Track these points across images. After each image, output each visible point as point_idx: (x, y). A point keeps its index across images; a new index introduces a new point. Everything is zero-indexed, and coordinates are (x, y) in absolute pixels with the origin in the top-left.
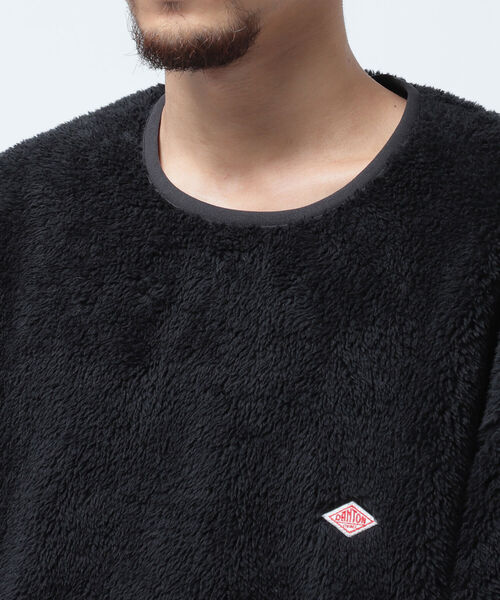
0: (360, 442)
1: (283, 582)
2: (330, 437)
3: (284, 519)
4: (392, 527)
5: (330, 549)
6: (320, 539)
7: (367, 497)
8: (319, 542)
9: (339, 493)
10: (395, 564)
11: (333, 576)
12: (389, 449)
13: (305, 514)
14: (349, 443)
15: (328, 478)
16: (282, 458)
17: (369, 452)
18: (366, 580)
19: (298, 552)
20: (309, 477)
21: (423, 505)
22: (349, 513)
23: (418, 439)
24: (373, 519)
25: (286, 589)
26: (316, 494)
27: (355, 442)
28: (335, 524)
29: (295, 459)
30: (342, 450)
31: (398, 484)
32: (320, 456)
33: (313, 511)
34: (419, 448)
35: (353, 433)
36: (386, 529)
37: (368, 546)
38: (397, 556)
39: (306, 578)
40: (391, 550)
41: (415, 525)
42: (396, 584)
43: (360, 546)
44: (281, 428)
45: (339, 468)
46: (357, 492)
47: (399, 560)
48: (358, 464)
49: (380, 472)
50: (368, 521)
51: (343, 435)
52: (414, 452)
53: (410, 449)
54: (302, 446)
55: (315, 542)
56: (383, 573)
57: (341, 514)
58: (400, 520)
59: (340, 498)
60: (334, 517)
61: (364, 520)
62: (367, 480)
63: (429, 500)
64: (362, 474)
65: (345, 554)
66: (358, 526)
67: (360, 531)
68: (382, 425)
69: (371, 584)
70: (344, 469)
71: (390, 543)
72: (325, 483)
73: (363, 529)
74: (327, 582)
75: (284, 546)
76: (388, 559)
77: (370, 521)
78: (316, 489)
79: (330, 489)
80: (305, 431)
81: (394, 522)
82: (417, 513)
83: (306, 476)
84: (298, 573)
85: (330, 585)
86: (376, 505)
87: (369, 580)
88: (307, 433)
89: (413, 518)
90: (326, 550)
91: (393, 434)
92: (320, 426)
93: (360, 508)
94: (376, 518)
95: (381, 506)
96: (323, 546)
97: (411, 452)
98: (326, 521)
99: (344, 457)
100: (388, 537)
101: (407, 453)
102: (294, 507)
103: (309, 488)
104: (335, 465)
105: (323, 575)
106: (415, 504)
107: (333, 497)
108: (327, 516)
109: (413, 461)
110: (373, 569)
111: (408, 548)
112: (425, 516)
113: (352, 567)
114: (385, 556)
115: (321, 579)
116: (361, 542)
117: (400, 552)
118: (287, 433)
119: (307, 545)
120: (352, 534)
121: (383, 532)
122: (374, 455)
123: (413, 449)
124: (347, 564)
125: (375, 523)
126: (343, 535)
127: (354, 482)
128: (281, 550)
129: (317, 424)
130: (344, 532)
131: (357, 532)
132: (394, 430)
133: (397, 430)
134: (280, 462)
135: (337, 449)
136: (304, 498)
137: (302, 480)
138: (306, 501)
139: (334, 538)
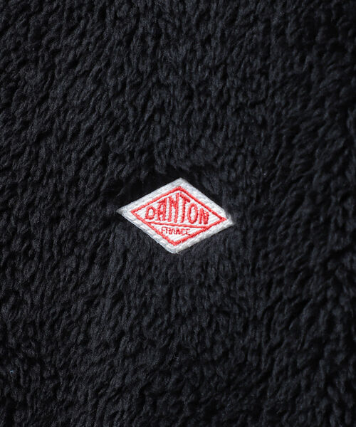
0: (193, 51)
1: (31, 353)
2: (129, 42)
3: (34, 220)
4: (264, 229)
5: (133, 281)
6: (113, 259)
7: (209, 167)
8: (111, 265)
9: (151, 161)
10: (270, 309)
11: (141, 334)
12: (257, 63)
13: (84, 208)
14: (170, 54)
15: (127, 129)
16: (28, 89)
17: (214, 70)
18: (208, 343)
19: (65, 289)
20: (90, 131)
21: (324, 178)
22: (174, 203)
23: (319, 38)
24: (222, 213)
25: (36, 369)
26: (104, 163)
27: (183, 50)
28: (144, 227)
29: (59, 91)
30: (155, 68)
31: (279, 136)
32: (111, 83)
33: (100, 200)
34: (320, 55)
35: (179, 30)
36: (251, 234)
37: (211, 271)
38: (276, 292)
39: (85, 343)
40: (264, 278)
41: (308, 222)
42: (272, 350)
43: (195, 271)
44: (26, 24)
45: (150, 109)
46: (187, 157)
47: (280, 298)
48: (190, 97)
49: (237, 112)
50: (212, 219)
51: (157, 37)
52: (311, 66)
53: (302, 60)
54: (74, 63)
55: (104, 266)
56: (245, 328)
57: (155, 205)
58: (281, 214)
59: (153, 173)
60: (142, 213)
61: (205, 218)
62: (208, 132)
63: (335, 169)
64: (197, 118)
65: (165, 290)
66: (192, 231)
67: (196, 239)
68: (241, 12)
69: (219, 350)
70: (160, 109)
71: (260, 263)
72: (121, 140)
73: (203, 235)
74: (131, 348)
75: (33, 277)
76: (256, 298)
77: (218, 219)
78: (105, 153)
79: (131, 153)
80: (77, 32)
81: (269, 218)
82: (313, 196)
83: (85, 126)
84: (66, 334)
85: (134, 356)
86: (229, 183)
87: (213, 342)
88: (82, 35)
89: (305, 210)
90: (126, 282)
91: (267, 31)
92: (109, 19)
93: (196, 193)
94: (229, 211)
95: (241, 184)
96: (121, 273)
97: (306, 66)
98: (125, 221)
99: (159, 84)
100: (257, 252)
101: (296, 69)
102: (56, 193)
103: (90, 153)
104: (140, 101)
105: (122, 334)
106: (310, 178)
107: (137, 170)
108: (127, 212)
109: (309, 87)
110: (222, 320)
111: (296, 273)
112: (327, 201)
113: (177, 315)
114: (249, 291)
115: (117, 342)
116: (198, 263)
117: (280, 282)
118: (39, 36)
119: (87, 273)
120: (181, 247)
121: (244, 241)
122: (225, 77)
123: (308, 59)
124: (168, 310)
125: (228, 223)
126: (160, 248)
127: (180, 137)
128: (27, 285)
129: (103, 15)
130: (163, 242)
131: (189, 243)
132: (268, 21)
133: (275, 22)
134: (23, 98)
135: (145, 67)
136: (82, 173)
137: (75, 135)
138: (86, 180)
139: (142, 256)
